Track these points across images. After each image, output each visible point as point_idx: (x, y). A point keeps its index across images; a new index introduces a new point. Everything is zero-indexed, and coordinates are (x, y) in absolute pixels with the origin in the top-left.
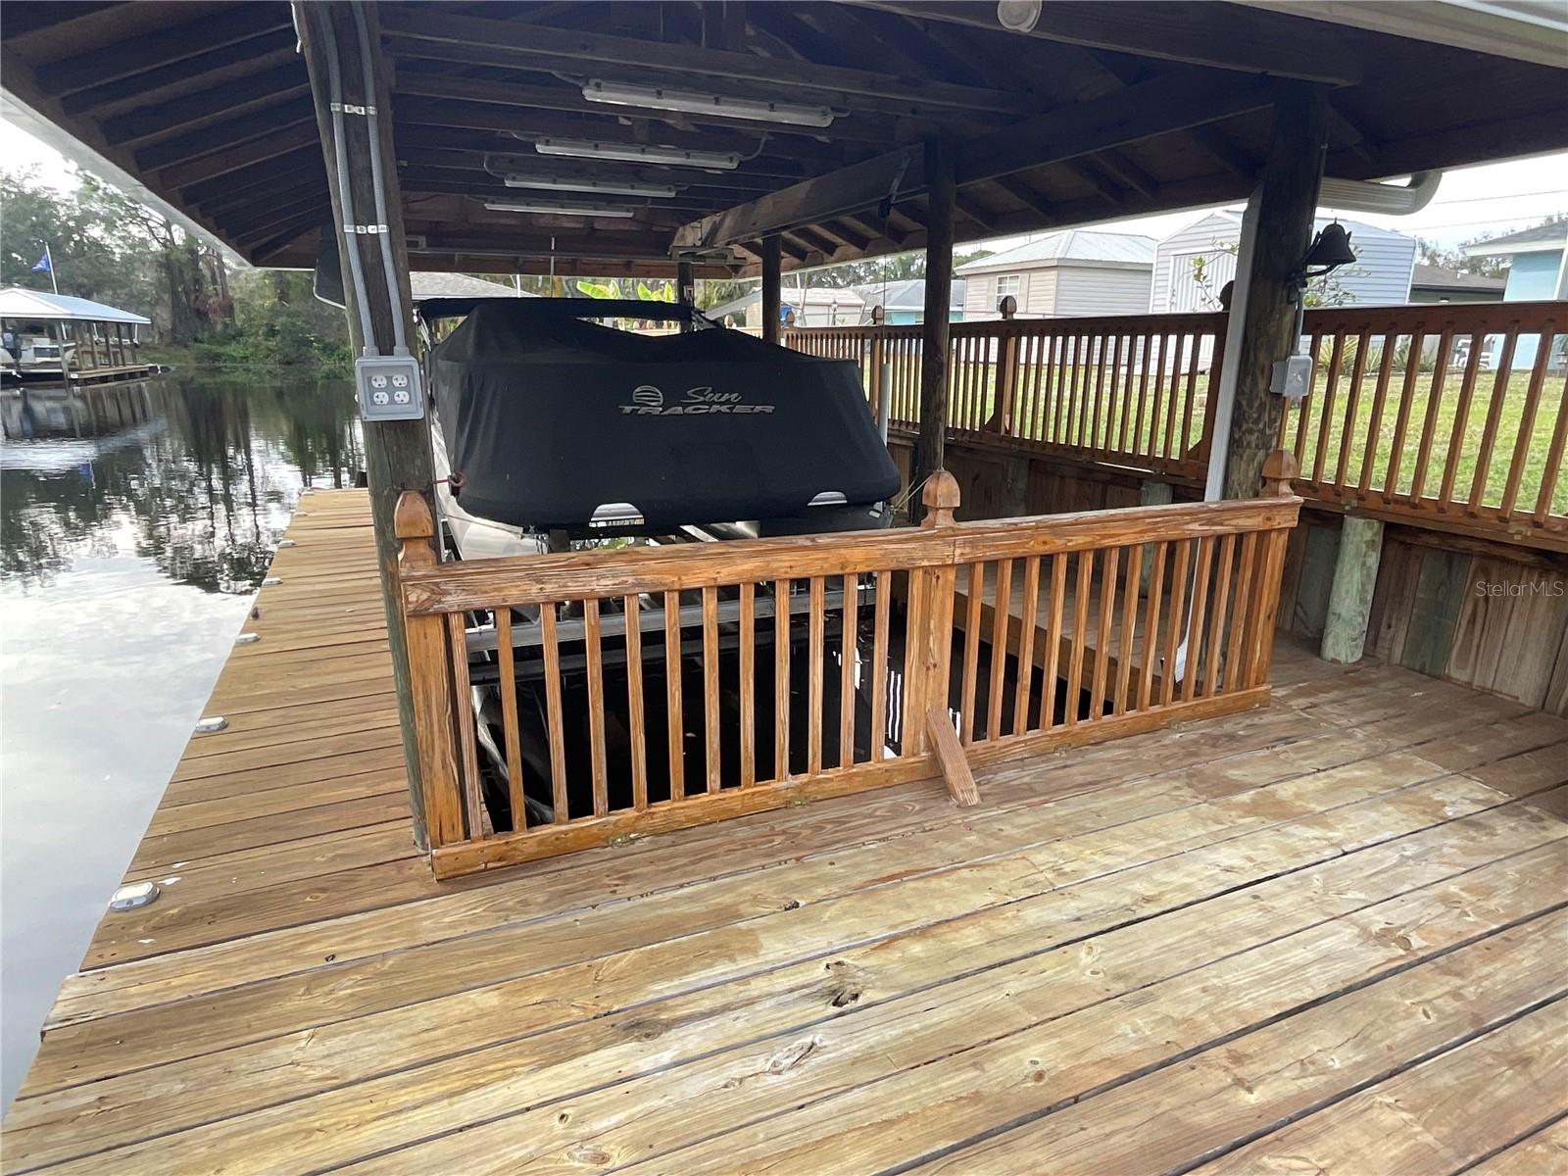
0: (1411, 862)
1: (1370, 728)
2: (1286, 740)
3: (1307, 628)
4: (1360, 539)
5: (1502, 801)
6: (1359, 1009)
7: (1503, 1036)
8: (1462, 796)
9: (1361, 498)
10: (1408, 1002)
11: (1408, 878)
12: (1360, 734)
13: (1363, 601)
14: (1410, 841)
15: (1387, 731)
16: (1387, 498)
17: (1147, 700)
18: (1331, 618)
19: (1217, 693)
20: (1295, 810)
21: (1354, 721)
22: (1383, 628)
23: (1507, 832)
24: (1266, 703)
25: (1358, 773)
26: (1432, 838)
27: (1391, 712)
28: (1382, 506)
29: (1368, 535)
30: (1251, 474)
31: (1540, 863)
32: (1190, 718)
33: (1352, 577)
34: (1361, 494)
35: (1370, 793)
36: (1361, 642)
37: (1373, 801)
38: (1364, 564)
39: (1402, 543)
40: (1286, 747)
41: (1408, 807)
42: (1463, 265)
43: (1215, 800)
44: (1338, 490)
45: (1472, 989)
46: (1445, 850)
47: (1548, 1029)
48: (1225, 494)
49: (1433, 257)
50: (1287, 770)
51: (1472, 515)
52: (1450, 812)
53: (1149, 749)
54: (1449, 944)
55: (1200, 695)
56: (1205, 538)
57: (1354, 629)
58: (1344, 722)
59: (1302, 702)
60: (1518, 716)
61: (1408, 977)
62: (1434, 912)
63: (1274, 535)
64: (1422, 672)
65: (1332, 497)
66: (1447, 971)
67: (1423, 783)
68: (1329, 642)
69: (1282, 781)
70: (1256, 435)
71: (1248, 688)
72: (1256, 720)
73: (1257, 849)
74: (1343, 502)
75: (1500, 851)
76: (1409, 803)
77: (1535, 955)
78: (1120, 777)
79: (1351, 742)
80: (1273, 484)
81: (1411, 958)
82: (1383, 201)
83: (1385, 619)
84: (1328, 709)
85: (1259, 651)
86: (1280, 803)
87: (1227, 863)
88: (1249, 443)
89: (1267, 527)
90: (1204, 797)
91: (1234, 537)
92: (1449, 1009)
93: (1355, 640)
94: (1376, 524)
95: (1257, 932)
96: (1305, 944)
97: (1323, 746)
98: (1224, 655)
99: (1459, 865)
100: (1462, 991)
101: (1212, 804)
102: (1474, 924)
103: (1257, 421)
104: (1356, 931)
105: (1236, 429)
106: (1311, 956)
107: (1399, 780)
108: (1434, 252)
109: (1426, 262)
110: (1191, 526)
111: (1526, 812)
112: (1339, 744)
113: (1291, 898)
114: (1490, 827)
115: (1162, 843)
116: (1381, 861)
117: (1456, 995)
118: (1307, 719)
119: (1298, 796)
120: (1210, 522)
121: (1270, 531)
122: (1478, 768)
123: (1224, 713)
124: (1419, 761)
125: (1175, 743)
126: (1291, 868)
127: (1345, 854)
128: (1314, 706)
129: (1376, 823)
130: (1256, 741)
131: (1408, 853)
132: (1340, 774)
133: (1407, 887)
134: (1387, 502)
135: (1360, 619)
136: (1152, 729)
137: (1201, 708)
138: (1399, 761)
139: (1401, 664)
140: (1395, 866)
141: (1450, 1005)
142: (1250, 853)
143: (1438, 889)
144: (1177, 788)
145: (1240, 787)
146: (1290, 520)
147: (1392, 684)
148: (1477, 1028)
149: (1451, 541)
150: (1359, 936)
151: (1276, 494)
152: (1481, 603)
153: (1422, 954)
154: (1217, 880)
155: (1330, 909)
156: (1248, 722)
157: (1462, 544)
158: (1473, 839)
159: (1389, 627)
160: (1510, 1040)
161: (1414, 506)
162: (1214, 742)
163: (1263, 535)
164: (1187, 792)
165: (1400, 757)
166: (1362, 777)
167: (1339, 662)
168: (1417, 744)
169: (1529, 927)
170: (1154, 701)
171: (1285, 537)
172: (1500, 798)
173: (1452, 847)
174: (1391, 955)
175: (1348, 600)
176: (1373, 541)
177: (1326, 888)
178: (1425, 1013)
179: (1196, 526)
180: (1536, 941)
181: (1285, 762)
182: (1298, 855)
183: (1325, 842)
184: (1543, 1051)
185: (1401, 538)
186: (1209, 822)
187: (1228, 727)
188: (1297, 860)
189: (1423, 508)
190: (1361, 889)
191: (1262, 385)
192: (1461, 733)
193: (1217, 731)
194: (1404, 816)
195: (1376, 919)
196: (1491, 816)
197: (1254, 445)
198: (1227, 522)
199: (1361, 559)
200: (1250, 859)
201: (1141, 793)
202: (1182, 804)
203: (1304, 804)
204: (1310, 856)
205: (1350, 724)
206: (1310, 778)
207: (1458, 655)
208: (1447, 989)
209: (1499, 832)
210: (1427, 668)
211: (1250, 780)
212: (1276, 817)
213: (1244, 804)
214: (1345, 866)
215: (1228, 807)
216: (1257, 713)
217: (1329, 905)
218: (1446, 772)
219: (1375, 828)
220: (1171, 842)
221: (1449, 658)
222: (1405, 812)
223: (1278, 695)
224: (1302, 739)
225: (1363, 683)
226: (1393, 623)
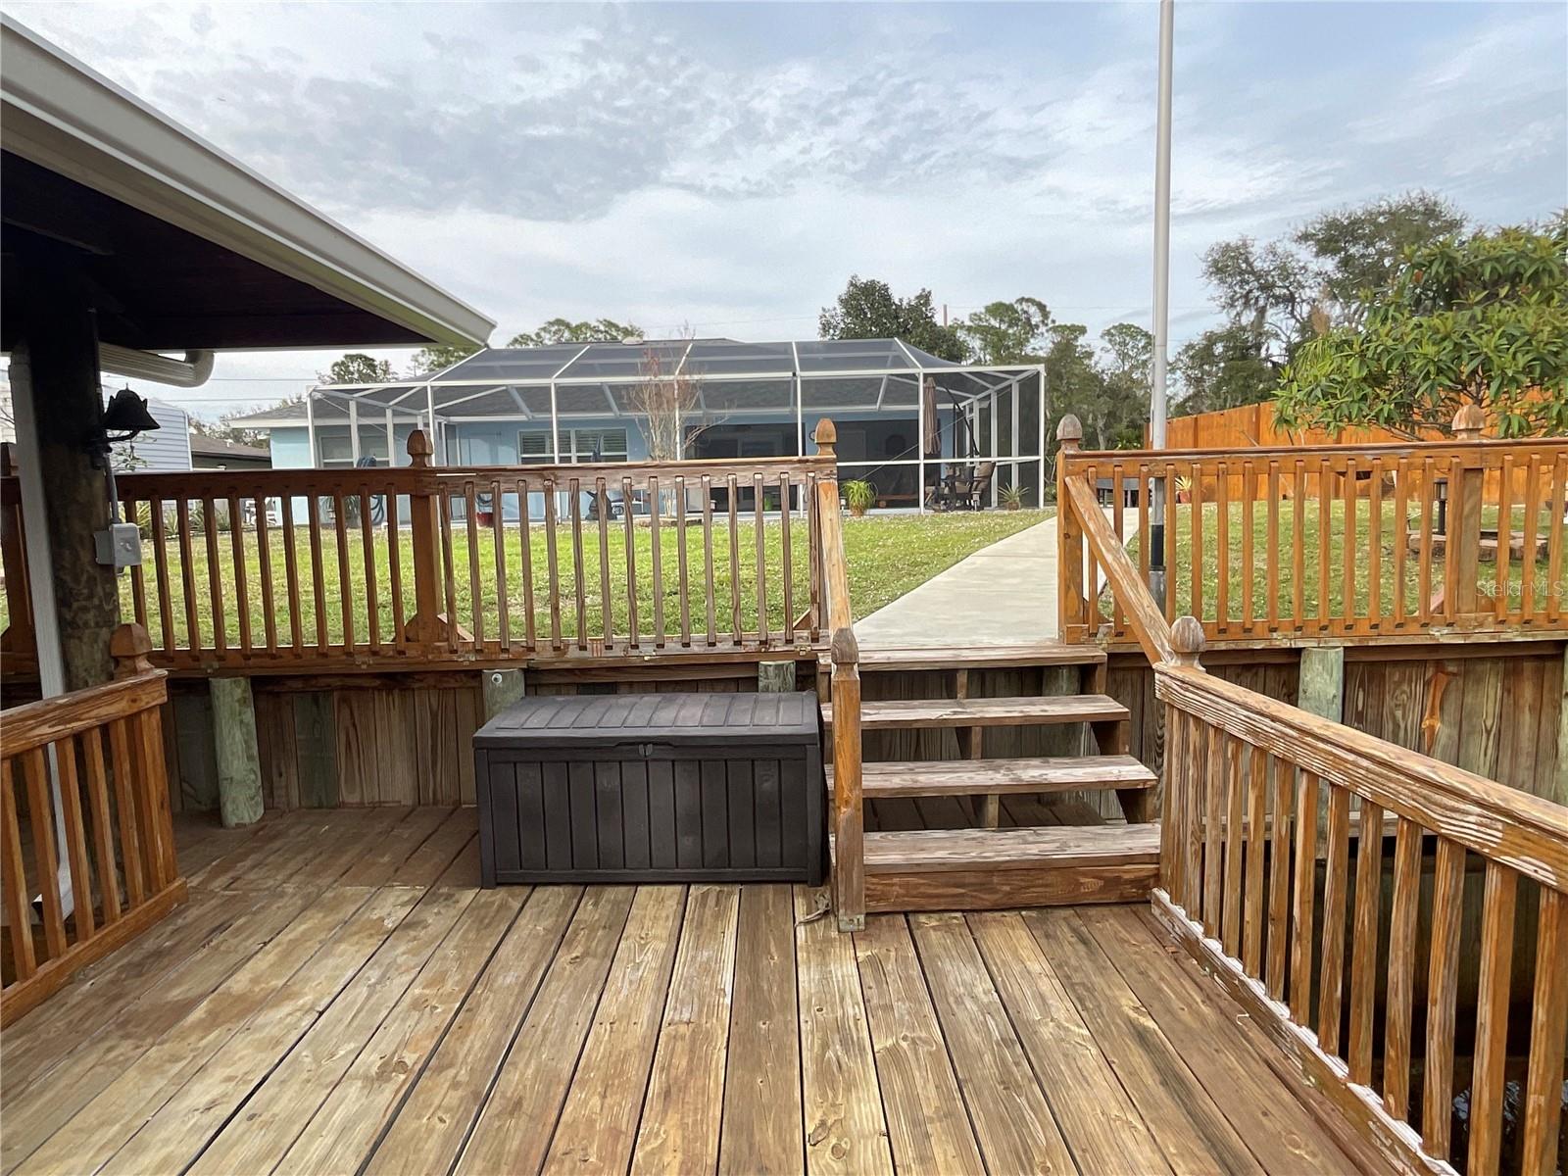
0: (378, 987)
1: (296, 878)
2: (221, 928)
3: (199, 803)
4: (231, 699)
5: (421, 894)
6: (391, 1159)
7: (498, 1095)
8: (392, 906)
9: (221, 658)
10: (425, 1120)
11: (381, 1005)
12: (290, 888)
13: (250, 758)
14: (370, 968)
15: (315, 874)
16: (247, 653)
17: (32, 962)
18: (225, 786)
19: (123, 911)
20: (258, 997)
21: (279, 877)
22: (275, 778)
23: (436, 919)
24: (185, 899)
25: (303, 927)
26: (385, 957)
27: (309, 855)
28: (243, 662)
29: (238, 693)
30: (98, 656)
31: (464, 933)
32: (99, 957)
33: (233, 738)
34: (220, 653)
35: (320, 942)
36: (259, 799)
37: (326, 948)
38: (241, 722)
39: (270, 693)
40: (221, 937)
41: (356, 938)
42: (227, 435)
43: (165, 1036)
44: (195, 654)
45: (463, 1072)
46: (400, 960)
47: (521, 1065)
48: (70, 686)
49: (199, 427)
50: (233, 958)
51: (325, 655)
52: (389, 924)
53: (53, 1021)
54: (434, 1041)
55: (103, 923)
56: (59, 742)
57: (250, 788)
58: (271, 882)
59: (224, 880)
60: (406, 816)
61: (416, 1097)
62: (411, 1022)
63: (144, 717)
64: (320, 807)
65: (191, 663)
66: (441, 1069)
67: (358, 909)
68: (229, 808)
69: (232, 975)
70: (92, 613)
71: (159, 891)
72: (180, 922)
73: (234, 1063)
74: (203, 667)
75: (437, 937)
76: (356, 933)
77: (491, 1011)
78: (25, 1078)
79: (286, 899)
80: (128, 663)
81: (412, 1077)
82: (168, 373)
83: (274, 770)
84: (252, 876)
85: (161, 845)
86: (241, 998)
87: (206, 1099)
88: (86, 624)
89: (135, 710)
90: (149, 1040)
91: (97, 730)
92: (455, 1102)
93: (252, 799)
94: (243, 681)
95: (268, 1155)
96: (318, 1133)
97: (260, 917)
98: (120, 866)
99: (414, 968)
100: (458, 1078)
101: (162, 1043)
102: (444, 1012)
103: (91, 597)
104: (359, 1084)
105: (64, 610)
106: (329, 1140)
107: (340, 916)
108: (198, 422)
109: (195, 432)
110: (37, 732)
111: (442, 895)
112: (274, 907)
113: (290, 1092)
114: (423, 921)
115: (117, 1127)
116: (354, 1002)
117: (455, 1085)
118: (235, 896)
119: (255, 981)
120: (63, 721)
121: (138, 714)
122: (395, 874)
123: (140, 930)
124: (349, 890)
125: (87, 997)
126: (277, 1061)
127: (321, 1014)
128: (235, 880)
129: (336, 967)
130: (188, 944)
131: (373, 980)
132: (285, 937)
133: (384, 1013)
134: (247, 658)
135: (253, 777)
136: (49, 993)
137: (109, 939)
138: (334, 898)
139: (300, 807)
140: (368, 998)
141: (453, 1098)
142: (228, 1072)
143: (408, 999)
144: (110, 1049)
145: (190, 1005)
146: (160, 696)
147: (300, 829)
148: (479, 1103)
149: (314, 682)
150: (364, 1087)
151: (135, 672)
152: (351, 729)
153: (417, 1068)
154: (202, 1127)
155: (328, 1080)
156: (171, 928)
157: (323, 682)
158: (415, 938)
159: (281, 775)
160: (503, 1096)
161: (273, 657)
162: (138, 969)
163: (132, 719)
164: (126, 1046)
165: (332, 894)
166: (309, 929)
167: (245, 825)
168: (341, 876)
169: (478, 990)
170: (42, 956)
171: (156, 716)
172: (420, 891)
173: (404, 953)
174: (396, 1087)
175: (236, 762)
176: (245, 698)
177: (317, 1060)
178: (442, 1120)
179: (45, 730)
180: (487, 999)
181: (228, 952)
182: (278, 1043)
183: (298, 1014)
184: (525, 1086)
185: (269, 688)
186: (168, 1066)
187: (149, 945)
188: (280, 1047)
189: (281, 657)
190: (348, 1041)
191: (85, 556)
192: (371, 850)
193: (136, 956)
194: (356, 948)
195: (371, 1060)
196: (421, 911)
197: (93, 625)
198: (83, 717)
199: (238, 718)
200: (229, 1079)
201: (62, 1084)
202: (124, 1065)
203: (263, 985)
204: (290, 1037)
205: (278, 883)
206: (259, 956)
207: (346, 782)
208: (447, 1085)
209: (430, 921)
210: (323, 802)
211: (200, 990)
212: (241, 1015)
213: (201, 1021)
214: (324, 1026)
215: (182, 1036)
216: (178, 914)
217: (326, 1076)
218: (373, 890)
219: (338, 972)
220: (127, 1118)
221: (339, 785)
222: (357, 943)
223: (194, 884)
224: (238, 918)
225: (275, 837)
226: (283, 770)
